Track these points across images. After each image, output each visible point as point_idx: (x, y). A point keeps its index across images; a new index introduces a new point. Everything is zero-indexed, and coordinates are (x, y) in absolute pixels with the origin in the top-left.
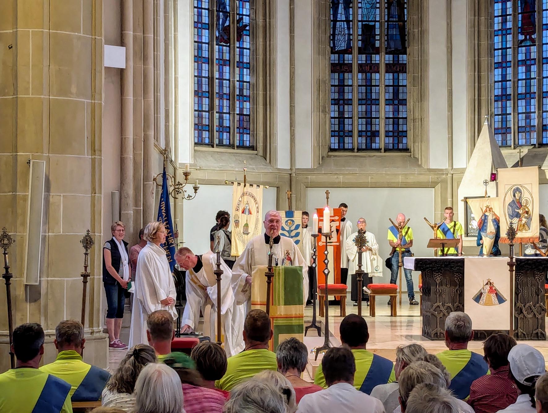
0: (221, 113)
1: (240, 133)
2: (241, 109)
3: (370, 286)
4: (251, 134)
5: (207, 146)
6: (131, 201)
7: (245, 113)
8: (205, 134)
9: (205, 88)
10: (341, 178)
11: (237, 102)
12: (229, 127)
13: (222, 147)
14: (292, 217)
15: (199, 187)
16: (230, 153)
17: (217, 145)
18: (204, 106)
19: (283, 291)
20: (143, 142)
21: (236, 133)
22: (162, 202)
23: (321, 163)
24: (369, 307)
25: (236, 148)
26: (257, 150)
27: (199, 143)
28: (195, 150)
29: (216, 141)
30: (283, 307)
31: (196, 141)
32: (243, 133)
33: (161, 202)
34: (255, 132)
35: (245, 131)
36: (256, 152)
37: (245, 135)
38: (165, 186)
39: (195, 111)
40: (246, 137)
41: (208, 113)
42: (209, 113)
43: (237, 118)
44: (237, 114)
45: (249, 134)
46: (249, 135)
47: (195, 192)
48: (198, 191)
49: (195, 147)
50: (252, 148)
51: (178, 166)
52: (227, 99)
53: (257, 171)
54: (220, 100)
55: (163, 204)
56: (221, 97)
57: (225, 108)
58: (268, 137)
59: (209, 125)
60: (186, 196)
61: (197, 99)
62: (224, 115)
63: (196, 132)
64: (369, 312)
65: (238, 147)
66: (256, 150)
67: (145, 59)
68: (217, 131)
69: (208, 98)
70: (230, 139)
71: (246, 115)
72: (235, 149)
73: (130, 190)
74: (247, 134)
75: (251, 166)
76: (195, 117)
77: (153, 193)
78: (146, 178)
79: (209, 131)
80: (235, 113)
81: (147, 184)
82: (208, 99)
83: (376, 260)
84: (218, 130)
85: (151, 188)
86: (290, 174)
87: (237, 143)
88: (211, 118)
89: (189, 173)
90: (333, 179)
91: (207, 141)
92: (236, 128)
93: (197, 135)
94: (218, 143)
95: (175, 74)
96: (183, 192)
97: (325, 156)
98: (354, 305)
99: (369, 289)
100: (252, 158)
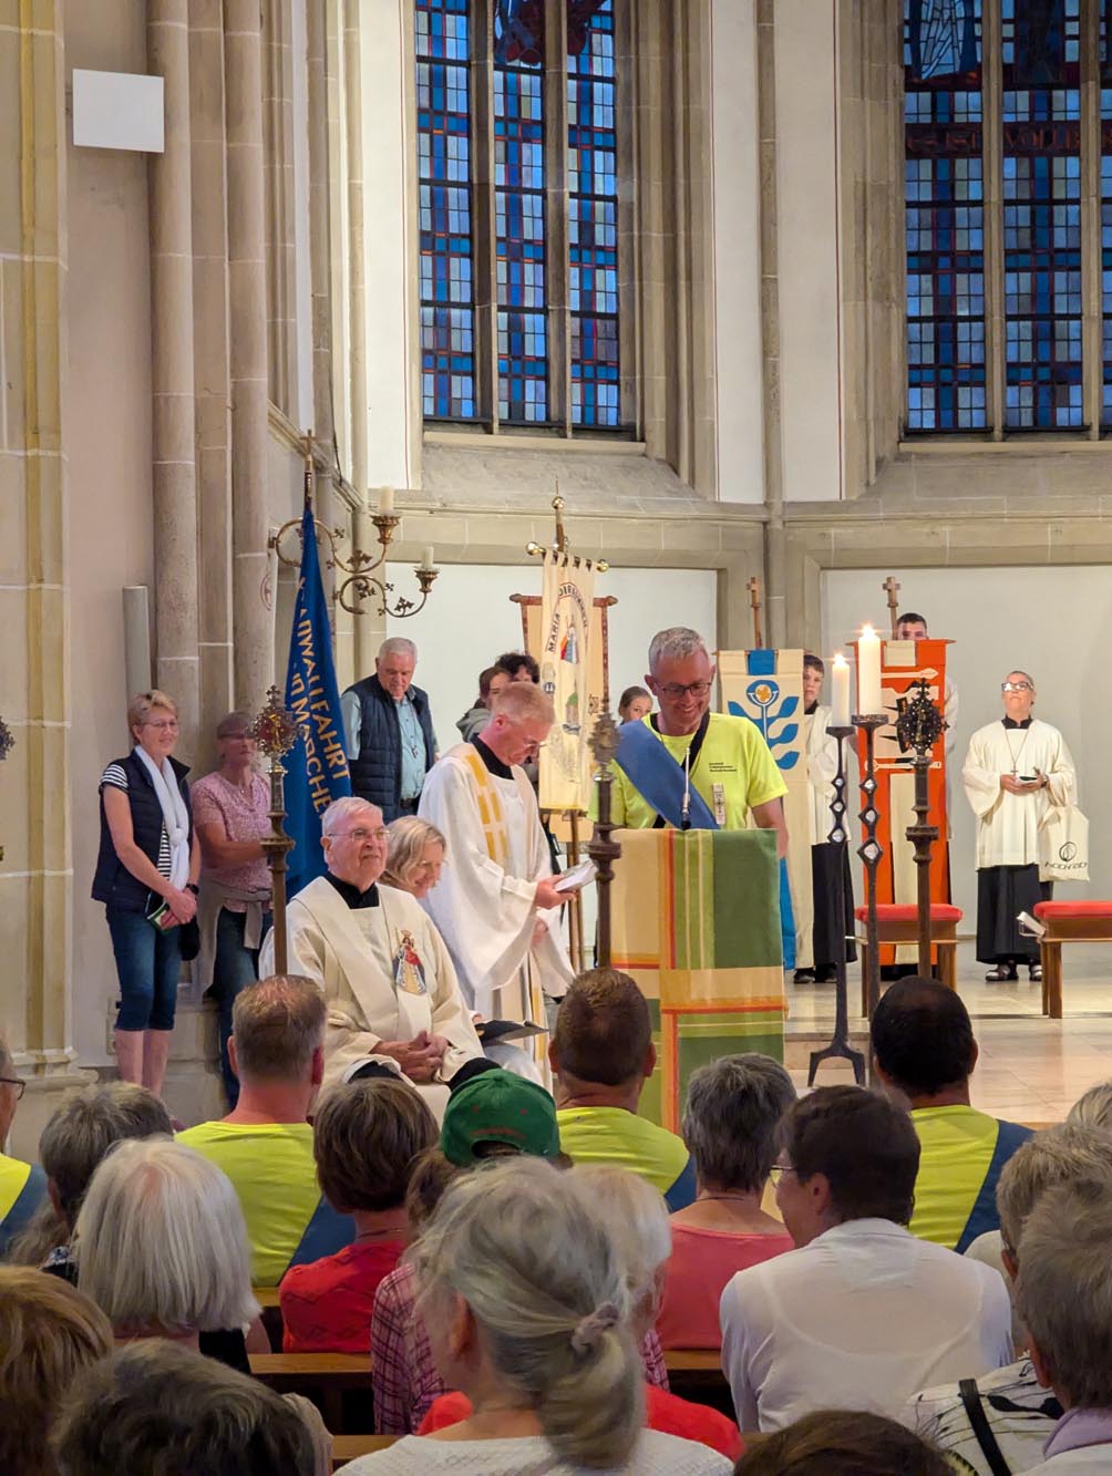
0: (515, 309)
1: (583, 380)
2: (588, 296)
3: (1042, 911)
4: (622, 383)
5: (469, 428)
6: (190, 619)
7: (600, 308)
8: (461, 387)
9: (457, 223)
10: (947, 535)
11: (572, 269)
12: (545, 361)
13: (520, 431)
14: (771, 670)
15: (434, 573)
16: (548, 452)
17: (502, 424)
18: (454, 287)
19: (710, 919)
20: (229, 412)
21: (569, 380)
22: (304, 619)
23: (873, 481)
24: (1039, 988)
25: (569, 434)
26: (647, 438)
27: (440, 417)
28: (425, 445)
29: (500, 410)
30: (708, 974)
31: (430, 411)
32: (594, 381)
33: (298, 620)
34: (638, 377)
35: (601, 372)
36: (643, 445)
37: (602, 388)
38: (311, 566)
39: (424, 303)
40: (605, 394)
41: (469, 312)
42: (473, 310)
43: (572, 325)
44: (574, 314)
45: (617, 383)
46: (615, 387)
47: (425, 590)
48: (432, 586)
49: (424, 431)
50: (626, 431)
51: (366, 500)
52: (537, 262)
53: (643, 513)
54: (513, 264)
55: (307, 627)
56: (515, 255)
57: (529, 292)
58: (685, 390)
59: (472, 355)
60: (392, 605)
61: (428, 261)
62: (528, 317)
63: (430, 378)
64: (1040, 1001)
65: (579, 430)
66: (643, 440)
67: (233, 119)
68: (501, 375)
69: (471, 256)
70: (547, 404)
71: (604, 316)
72: (565, 437)
73: (188, 581)
74: (610, 382)
75: (623, 497)
76: (423, 326)
77: (267, 591)
78: (243, 540)
79: (473, 375)
80: (564, 310)
81: (246, 559)
82: (468, 260)
83: (1063, 821)
84: (506, 370)
85: (263, 574)
86: (765, 524)
87: (574, 415)
88: (482, 330)
89: (392, 518)
90: (918, 536)
91: (467, 411)
92: (569, 362)
93: (430, 391)
94: (506, 417)
95: (351, 176)
96: (383, 590)
97: (888, 455)
98: (989, 979)
99: (1038, 921)
100: (627, 469)
